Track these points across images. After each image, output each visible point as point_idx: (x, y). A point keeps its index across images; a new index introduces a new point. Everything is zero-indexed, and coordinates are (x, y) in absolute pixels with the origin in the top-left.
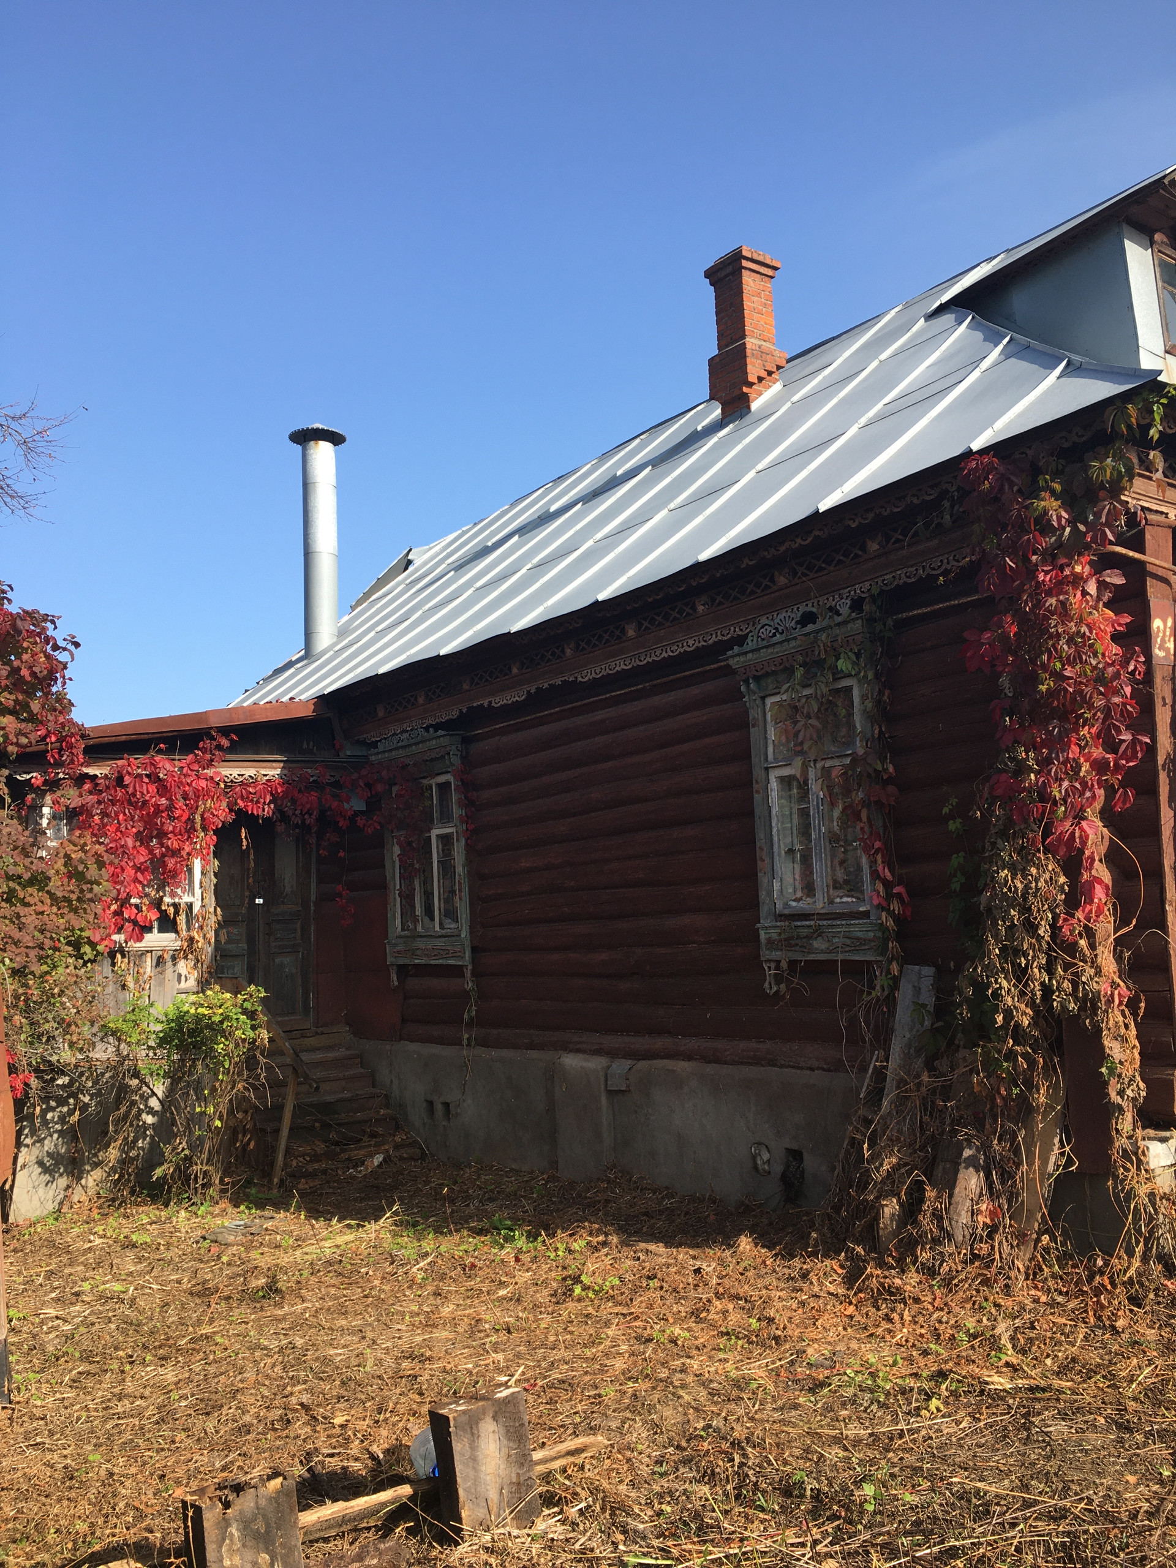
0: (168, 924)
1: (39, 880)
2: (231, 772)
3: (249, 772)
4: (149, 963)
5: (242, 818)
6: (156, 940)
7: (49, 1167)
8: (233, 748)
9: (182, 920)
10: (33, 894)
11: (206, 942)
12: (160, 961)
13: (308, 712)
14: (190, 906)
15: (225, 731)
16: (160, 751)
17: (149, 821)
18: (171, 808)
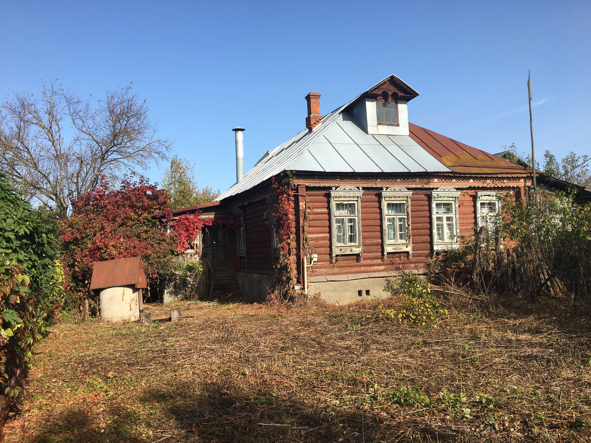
0: (192, 248)
1: (164, 240)
2: (203, 217)
3: (207, 217)
4: (189, 255)
5: (206, 226)
6: (190, 251)
7: (171, 293)
8: (203, 212)
9: (195, 247)
10: (163, 243)
11: (200, 251)
12: (191, 255)
13: (218, 204)
14: (197, 244)
15: (200, 209)
16: (188, 214)
17: (187, 227)
18: (190, 225)
